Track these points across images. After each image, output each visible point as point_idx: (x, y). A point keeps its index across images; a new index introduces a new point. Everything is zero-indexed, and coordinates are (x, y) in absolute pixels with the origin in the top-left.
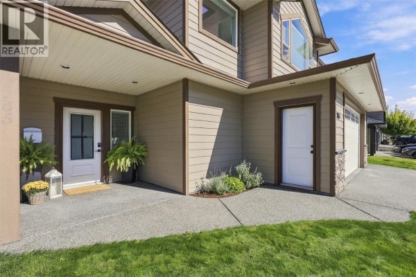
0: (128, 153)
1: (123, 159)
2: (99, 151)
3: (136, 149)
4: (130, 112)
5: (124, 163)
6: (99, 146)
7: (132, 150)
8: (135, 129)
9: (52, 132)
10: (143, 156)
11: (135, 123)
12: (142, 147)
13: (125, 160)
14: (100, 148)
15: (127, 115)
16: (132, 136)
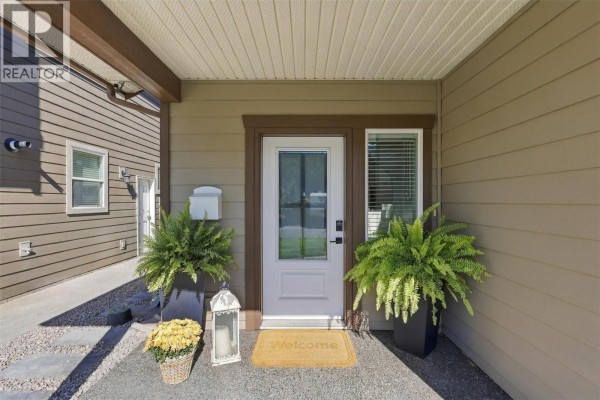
0: (412, 261)
1: (395, 283)
2: (338, 241)
3: (438, 247)
4: (419, 132)
5: (399, 295)
6: (339, 228)
7: (424, 249)
8: (436, 181)
9: (239, 194)
10: (463, 277)
11: (437, 164)
12: (459, 241)
13: (402, 283)
14: (341, 234)
15: (413, 141)
16: (427, 204)
